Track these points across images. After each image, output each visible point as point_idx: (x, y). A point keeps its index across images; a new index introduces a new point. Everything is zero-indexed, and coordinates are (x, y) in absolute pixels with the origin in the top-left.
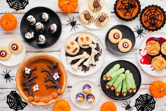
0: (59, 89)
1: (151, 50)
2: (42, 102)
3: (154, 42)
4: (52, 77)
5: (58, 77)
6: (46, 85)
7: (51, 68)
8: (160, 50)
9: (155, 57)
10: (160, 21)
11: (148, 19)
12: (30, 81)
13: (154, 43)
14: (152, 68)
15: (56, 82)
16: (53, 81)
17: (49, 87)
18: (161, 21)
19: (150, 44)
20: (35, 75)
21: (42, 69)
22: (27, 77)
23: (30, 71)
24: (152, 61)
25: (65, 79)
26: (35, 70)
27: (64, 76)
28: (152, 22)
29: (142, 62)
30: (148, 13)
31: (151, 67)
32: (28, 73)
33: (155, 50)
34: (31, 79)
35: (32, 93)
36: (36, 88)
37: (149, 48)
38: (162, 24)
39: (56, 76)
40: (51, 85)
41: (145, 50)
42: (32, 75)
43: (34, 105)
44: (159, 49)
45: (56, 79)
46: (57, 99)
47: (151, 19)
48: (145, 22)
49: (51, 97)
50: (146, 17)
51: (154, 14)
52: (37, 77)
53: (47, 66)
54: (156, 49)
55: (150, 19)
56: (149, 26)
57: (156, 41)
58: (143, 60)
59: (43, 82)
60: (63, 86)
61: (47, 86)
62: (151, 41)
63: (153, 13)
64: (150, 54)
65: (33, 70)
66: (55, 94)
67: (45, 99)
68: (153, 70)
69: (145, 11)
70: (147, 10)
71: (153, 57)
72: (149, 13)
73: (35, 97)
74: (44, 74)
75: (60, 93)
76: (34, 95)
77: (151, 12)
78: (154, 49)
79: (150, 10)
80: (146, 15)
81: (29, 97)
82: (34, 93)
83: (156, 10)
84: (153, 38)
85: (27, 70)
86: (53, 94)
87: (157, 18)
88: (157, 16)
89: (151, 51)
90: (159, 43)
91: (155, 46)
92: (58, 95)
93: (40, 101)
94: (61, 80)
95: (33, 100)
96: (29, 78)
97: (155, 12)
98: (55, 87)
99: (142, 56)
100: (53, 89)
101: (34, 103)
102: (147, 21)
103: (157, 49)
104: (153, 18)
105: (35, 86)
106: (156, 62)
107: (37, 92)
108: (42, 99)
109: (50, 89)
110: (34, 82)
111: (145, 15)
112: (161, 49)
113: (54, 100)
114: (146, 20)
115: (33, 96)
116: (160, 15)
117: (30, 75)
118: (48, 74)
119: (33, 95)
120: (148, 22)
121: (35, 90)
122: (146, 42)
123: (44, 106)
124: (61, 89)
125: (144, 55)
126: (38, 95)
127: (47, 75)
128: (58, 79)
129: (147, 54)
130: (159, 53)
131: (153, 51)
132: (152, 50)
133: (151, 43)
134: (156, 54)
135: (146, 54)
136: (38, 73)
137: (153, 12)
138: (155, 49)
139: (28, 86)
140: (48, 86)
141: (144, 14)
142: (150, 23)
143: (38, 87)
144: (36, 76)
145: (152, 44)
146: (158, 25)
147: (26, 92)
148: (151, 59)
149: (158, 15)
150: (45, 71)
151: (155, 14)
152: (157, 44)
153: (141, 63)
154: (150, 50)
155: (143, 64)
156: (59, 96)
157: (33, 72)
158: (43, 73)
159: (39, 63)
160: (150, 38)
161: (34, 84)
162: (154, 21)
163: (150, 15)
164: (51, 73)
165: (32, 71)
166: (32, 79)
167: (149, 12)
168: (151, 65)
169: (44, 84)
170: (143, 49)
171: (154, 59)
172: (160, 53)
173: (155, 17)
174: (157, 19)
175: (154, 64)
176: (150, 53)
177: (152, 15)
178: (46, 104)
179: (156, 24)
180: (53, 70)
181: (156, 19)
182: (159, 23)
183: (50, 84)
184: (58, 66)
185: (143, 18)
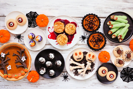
0: (26, 68)
2: (14, 78)
4: (21, 59)
5: (25, 59)
6: (17, 65)
7: (20, 53)
10: (96, 26)
11: (88, 23)
12: (5, 63)
15: (24, 63)
16: (21, 62)
17: (18, 67)
18: (97, 26)
20: (8, 58)
21: (14, 54)
22: (3, 60)
23: (5, 55)
25: (30, 61)
26: (8, 54)
27: (29, 59)
28: (91, 26)
30: (88, 19)
32: (4, 57)
34: (5, 61)
35: (7, 72)
36: (9, 68)
38: (97, 28)
39: (23, 59)
40: (20, 65)
42: (6, 58)
43: (8, 80)
45: (23, 61)
46: (25, 76)
47: (90, 24)
48: (85, 25)
49: (20, 74)
50: (86, 22)
51: (92, 20)
52: (10, 59)
53: (17, 51)
55: (89, 24)
59: (14, 63)
60: (29, 66)
61: (17, 66)
63: (91, 20)
65: (7, 55)
66: (23, 72)
67: (16, 75)
69: (86, 18)
70: (88, 17)
72: (89, 19)
73: (9, 74)
75: (26, 72)
76: (8, 73)
77: (90, 19)
79: (89, 17)
80: (87, 20)
81: (5, 75)
82: (8, 71)
83: (94, 17)
85: (2, 54)
86: (22, 72)
87: (94, 23)
88: (95, 22)
92: (25, 72)
93: (12, 77)
94: (27, 61)
95: (7, 77)
96: (4, 60)
97: (93, 19)
98: (23, 67)
100: (21, 69)
101: (8, 79)
102: (87, 24)
104: (91, 23)
105: (9, 66)
107: (10, 71)
108: (13, 76)
109: (19, 69)
110: (8, 63)
111: (85, 20)
113: (22, 77)
114: (86, 24)
115: (7, 74)
116: (97, 21)
117: (4, 58)
118: (17, 57)
119: (7, 73)
120: (88, 25)
121: (8, 69)
123: (15, 81)
124: (27, 68)
126: (11, 73)
127: (17, 58)
128: (25, 61)
136: (10, 57)
137: (92, 19)
139: (4, 66)
140: (18, 66)
142: (89, 27)
143: (10, 67)
144: (9, 59)
146: (94, 29)
147: (2, 71)
149: (95, 21)
150: (16, 55)
151: (93, 20)
156: (26, 74)
157: (7, 56)
158: (14, 57)
159: (11, 49)
161: (8, 65)
162: (92, 25)
163: (90, 20)
164: (20, 57)
165: (6, 55)
166: (6, 61)
167: (89, 18)
169: (15, 65)
173: (93, 23)
174: (94, 24)
177: (91, 21)
178: (17, 80)
179: (93, 28)
180: (22, 55)
181: (93, 24)
182: (95, 27)
183: (19, 64)
184: (25, 51)
185: (84, 22)
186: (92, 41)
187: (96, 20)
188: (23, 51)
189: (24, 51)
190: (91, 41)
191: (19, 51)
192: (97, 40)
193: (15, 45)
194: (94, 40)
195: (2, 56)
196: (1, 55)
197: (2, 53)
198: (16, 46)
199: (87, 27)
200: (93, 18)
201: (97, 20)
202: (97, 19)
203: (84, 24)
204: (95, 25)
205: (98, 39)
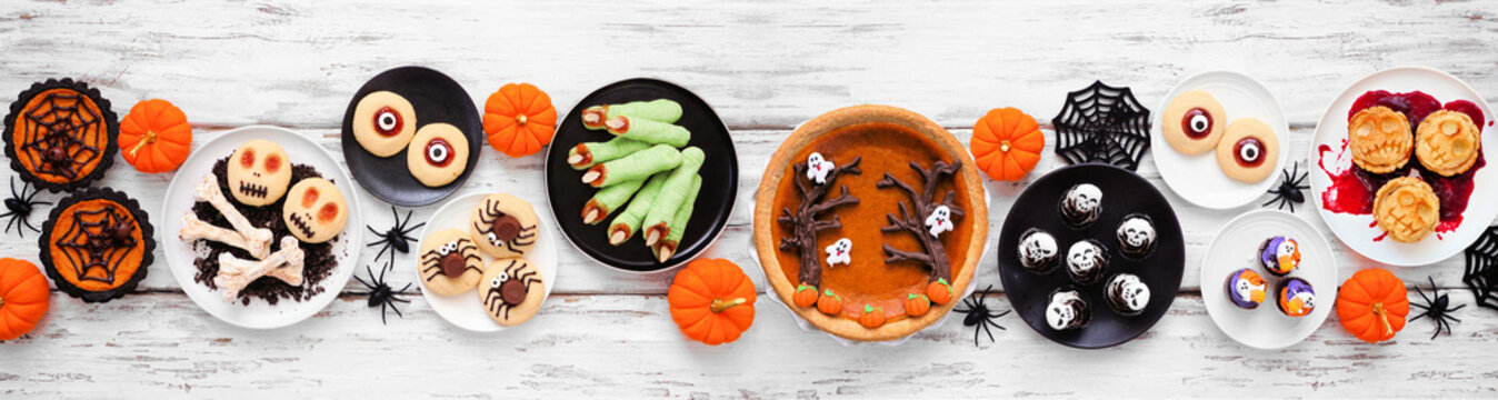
0: (941, 280)
1: (1373, 148)
2: (853, 319)
3: (1383, 114)
4: (921, 218)
5: (949, 225)
6: (888, 248)
7: (924, 179)
8: (1413, 149)
9: (1390, 183)
10: (90, 154)
11: (40, 138)
12: (818, 216)
13: (1387, 118)
14: (1378, 231)
15: (936, 248)
16: (921, 237)
17: (897, 262)
18: (96, 154)
19: (1365, 122)
20: (848, 193)
21: (886, 177)
22: (811, 195)
23: (830, 173)
24: (1374, 197)
25: (975, 241)
26: (853, 170)
27: (976, 227)
28: (57, 151)
29: (1332, 204)
30: (41, 112)
31: (1372, 225)
32: (821, 178)
33: (1389, 149)
34: (825, 206)
35: (818, 273)
36: (840, 252)
37: (1362, 138)
38: (99, 165)
39: (939, 220)
40: (910, 255)
41: (1344, 147)
42: (836, 191)
43: (813, 326)
44: (1410, 144)
45: (935, 231)
46: (923, 321)
47: (52, 141)
48: (25, 148)
49: (895, 307)
50: (32, 127)
51: (68, 121)
52: (854, 205)
53: (912, 166)
54: (1393, 145)
55: (47, 138)
56: (41, 168)
57: (1395, 108)
58: (1334, 195)
59: (876, 231)
60: (963, 271)
61: (889, 254)
62: (1373, 110)
63: (63, 115)
64: (1369, 168)
65: (843, 172)
66: (916, 297)
67: (868, 308)
68: (1380, 238)
69: (32, 103)
70: (39, 97)
71: (1380, 180)
72: (47, 114)
73: (828, 292)
74: (890, 200)
75: (938, 299)
76: (824, 281)
77: (55, 110)
78: (1385, 145)
79: (51, 98)
80: (34, 119)
81: (801, 288)
82: (825, 273)
84: (1382, 94)
85: (816, 162)
86: (911, 296)
87: (79, 136)
88: (81, 131)
89: (1374, 155)
90: (1409, 118)
91: (1389, 131)
92: (933, 304)
93: (844, 313)
94: (958, 240)
95: (815, 305)
96: (819, 200)
97: (73, 110)
98: (926, 268)
99: (1332, 176)
100: (913, 275)
101: (815, 316)
102: (36, 144)
103: (1399, 146)
104: (63, 133)
105: (837, 244)
106: (1392, 201)
107: (841, 274)
108: (854, 307)
109: (901, 273)
110: (837, 224)
111: (27, 116)
112: (1414, 142)
113: (907, 324)
114: (30, 141)
115: (817, 286)
116: (94, 126)
117: (823, 190)
118: (904, 202)
119: (817, 282)
120: (39, 150)
121: (831, 260)
122: (1351, 114)
123: (856, 340)
124: (950, 283)
125: (1340, 172)
126: (843, 287)
127: (901, 208)
128: (944, 235)
129: (1355, 166)
130: (1406, 161)
131: (1382, 151)
132: (1377, 148)
133: (1371, 118)
134: (1392, 168)
135: (1348, 166)
136: (861, 189)
137: (64, 110)
138: (1389, 142)
139: (808, 235)
140: (896, 257)
141: (24, 111)
142: (47, 157)
143: (848, 249)
144: (849, 199)
145: (1377, 123)
146: (79, 170)
147: (793, 262)
148: (1370, 188)
149: (86, 125)
150: (896, 185)
151: (74, 117)
152: (1397, 120)
153: (1326, 206)
154: (1365, 150)
155: (1335, 211)
156: (934, 313)
157: (841, 180)
158: (883, 194)
159: (879, 145)
160: (1369, 94)
161: (835, 234)
162: (66, 150)
163: (51, 119)
164: (920, 203)
165: (837, 175)
166: (831, 211)
167: (47, 107)
168: (1370, 218)
169: (881, 243)
170: (1336, 146)
171: (1384, 188)
172: (1414, 162)
173: (71, 134)
174: (80, 143)
175: (1383, 211)
176: (1366, 163)
177: (59, 121)
178: (870, 334)
179: (70, 163)
180: (934, 192)
181: (72, 142)
182: (83, 159)
183: (904, 247)
184: (958, 177)
185: (16, 129)
186: (69, 245)
187: (88, 118)
188: (949, 171)
189: (955, 172)
190: (65, 242)
191: (922, 164)
192: (98, 237)
193: (905, 126)
194: (82, 240)
195: (810, 174)
196: (810, 164)
197: (814, 155)
198: (911, 129)
199: (33, 160)
200: (72, 104)
201: (96, 120)
202: (98, 112)
203: (19, 140)
204: (87, 148)
205: (104, 231)
